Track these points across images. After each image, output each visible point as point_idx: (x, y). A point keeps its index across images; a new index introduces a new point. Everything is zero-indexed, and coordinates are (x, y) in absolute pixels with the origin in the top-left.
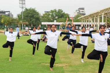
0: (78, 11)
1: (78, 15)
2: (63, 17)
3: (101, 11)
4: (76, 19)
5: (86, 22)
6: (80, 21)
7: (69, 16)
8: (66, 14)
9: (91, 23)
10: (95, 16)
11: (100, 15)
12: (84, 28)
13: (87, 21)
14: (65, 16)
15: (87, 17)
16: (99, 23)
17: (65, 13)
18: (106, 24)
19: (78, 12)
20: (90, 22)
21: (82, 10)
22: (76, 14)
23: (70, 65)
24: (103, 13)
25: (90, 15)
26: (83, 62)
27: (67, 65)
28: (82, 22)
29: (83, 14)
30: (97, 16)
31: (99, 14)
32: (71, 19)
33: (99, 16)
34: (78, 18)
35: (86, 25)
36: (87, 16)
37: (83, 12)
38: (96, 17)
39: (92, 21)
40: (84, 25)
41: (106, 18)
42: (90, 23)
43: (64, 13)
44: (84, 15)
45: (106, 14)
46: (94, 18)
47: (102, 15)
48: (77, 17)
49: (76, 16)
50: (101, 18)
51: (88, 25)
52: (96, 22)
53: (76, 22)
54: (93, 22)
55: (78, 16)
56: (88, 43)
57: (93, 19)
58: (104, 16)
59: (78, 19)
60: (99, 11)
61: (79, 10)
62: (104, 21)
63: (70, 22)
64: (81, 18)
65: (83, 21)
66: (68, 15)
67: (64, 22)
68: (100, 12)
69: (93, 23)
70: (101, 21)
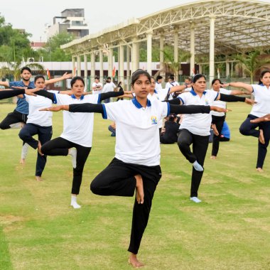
0: (62, 21)
1: (60, 36)
2: (7, 42)
3: (143, 21)
4: (53, 49)
5: (89, 60)
6: (70, 56)
7: (28, 38)
8: (18, 30)
9: (110, 66)
10: (123, 38)
11: (138, 34)
12: (79, 83)
13: (93, 58)
14: (12, 40)
15: (94, 45)
16: (138, 65)
17: (13, 28)
18: (162, 68)
19: (60, 25)
20: (105, 60)
21: (76, 16)
22: (55, 31)
23: (28, 219)
24: (150, 30)
25: (106, 37)
26: (79, 207)
27: (18, 219)
28: (76, 59)
29: (80, 31)
30: (128, 40)
31: (135, 32)
32: (35, 49)
33: (134, 41)
34: (63, 47)
35: (89, 72)
36: (94, 40)
37: (78, 23)
38: (126, 44)
39: (111, 58)
40: (82, 72)
41: (162, 48)
42: (106, 66)
43: (9, 28)
44: (82, 36)
45: (161, 30)
46: (120, 46)
47: (145, 35)
48: (57, 41)
49: (54, 38)
50: (143, 46)
51: (97, 73)
52: (125, 60)
53: (55, 60)
54: (116, 61)
55: (60, 40)
56: (95, 135)
57: (115, 51)
58: (153, 41)
59: (62, 51)
60: (137, 22)
61: (64, 15)
62: (155, 59)
63: (31, 60)
64: (73, 47)
65: (79, 59)
66: (26, 35)
67: (9, 62)
68: (139, 26)
69: (116, 64)
70: (143, 58)
